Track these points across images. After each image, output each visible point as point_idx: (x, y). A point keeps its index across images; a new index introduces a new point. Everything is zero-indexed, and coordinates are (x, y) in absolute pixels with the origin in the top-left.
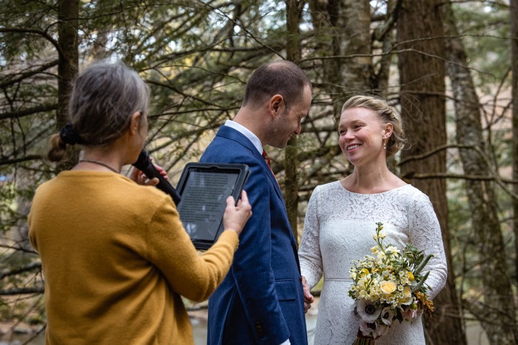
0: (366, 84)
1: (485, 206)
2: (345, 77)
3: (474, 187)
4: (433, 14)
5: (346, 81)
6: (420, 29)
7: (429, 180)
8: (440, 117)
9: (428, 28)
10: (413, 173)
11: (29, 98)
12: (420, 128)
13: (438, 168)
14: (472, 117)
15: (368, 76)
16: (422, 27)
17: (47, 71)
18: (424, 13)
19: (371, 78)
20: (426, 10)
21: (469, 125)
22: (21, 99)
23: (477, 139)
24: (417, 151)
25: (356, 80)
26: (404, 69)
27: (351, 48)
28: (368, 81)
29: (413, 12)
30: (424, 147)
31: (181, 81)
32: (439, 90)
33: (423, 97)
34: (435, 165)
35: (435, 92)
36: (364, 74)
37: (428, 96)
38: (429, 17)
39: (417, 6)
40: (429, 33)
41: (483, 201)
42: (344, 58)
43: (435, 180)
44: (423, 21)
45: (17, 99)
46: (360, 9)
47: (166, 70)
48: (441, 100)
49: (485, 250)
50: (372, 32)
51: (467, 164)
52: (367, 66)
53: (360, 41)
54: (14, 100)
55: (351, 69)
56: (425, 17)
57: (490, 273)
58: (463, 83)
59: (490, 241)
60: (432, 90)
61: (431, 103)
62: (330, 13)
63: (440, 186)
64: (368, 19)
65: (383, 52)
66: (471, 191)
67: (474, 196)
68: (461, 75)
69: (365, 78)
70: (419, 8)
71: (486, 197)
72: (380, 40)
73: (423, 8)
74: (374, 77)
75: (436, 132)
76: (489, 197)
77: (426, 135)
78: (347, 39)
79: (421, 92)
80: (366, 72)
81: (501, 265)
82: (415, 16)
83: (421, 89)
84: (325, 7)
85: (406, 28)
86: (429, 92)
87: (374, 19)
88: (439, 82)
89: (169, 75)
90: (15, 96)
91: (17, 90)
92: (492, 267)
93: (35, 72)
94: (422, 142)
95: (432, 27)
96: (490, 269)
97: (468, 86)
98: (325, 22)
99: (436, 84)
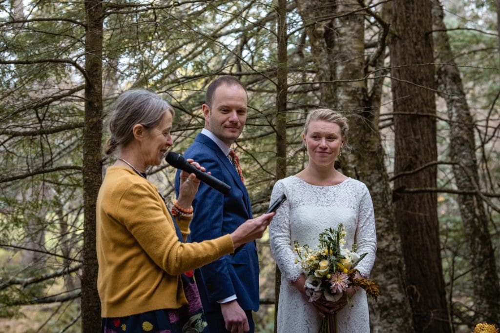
0: (359, 106)
1: (476, 220)
2: (341, 99)
3: (466, 203)
4: (424, 41)
5: (341, 102)
6: (411, 55)
7: (420, 194)
8: (430, 136)
9: (419, 54)
10: (404, 187)
11: (56, 118)
12: (412, 146)
13: (428, 184)
14: (465, 137)
15: (362, 98)
16: (414, 53)
17: (74, 94)
18: (415, 40)
19: (364, 100)
20: (417, 38)
21: (462, 144)
22: (49, 119)
23: (470, 157)
24: (409, 167)
25: (351, 102)
26: (397, 91)
27: (346, 73)
28: (361, 102)
29: (405, 39)
30: (415, 164)
31: (190, 102)
32: (429, 111)
33: (414, 118)
34: (425, 180)
35: (426, 113)
36: (358, 96)
37: (419, 116)
38: (420, 43)
39: (408, 34)
40: (419, 59)
41: (475, 216)
42: (339, 82)
43: (426, 194)
44: (414, 48)
45: (45, 119)
46: (354, 37)
47: (177, 92)
48: (432, 120)
49: (476, 261)
50: (366, 58)
51: (459, 181)
52: (360, 89)
53: (354, 65)
54: (43, 119)
55: (346, 91)
56: (416, 44)
57: (481, 284)
58: (458, 104)
59: (480, 253)
60: (422, 111)
61: (421, 123)
62: (326, 41)
63: (430, 201)
64: (362, 46)
65: (375, 76)
66: (464, 206)
67: (466, 211)
68: (456, 97)
69: (358, 100)
70: (411, 36)
71: (477, 212)
72: (373, 66)
73: (414, 36)
74: (367, 99)
75: (428, 150)
76: (479, 212)
77: (417, 153)
78: (342, 65)
79: (412, 113)
80: (360, 94)
81: (491, 276)
82: (406, 43)
83: (413, 111)
84: (322, 35)
85: (398, 54)
86: (420, 113)
87: (368, 47)
88: (429, 104)
89: (180, 97)
90: (44, 115)
91: (47, 111)
92: (483, 277)
93: (64, 96)
94: (414, 159)
95: (422, 53)
96: (480, 279)
97: (462, 107)
98: (322, 48)
99: (426, 105)
